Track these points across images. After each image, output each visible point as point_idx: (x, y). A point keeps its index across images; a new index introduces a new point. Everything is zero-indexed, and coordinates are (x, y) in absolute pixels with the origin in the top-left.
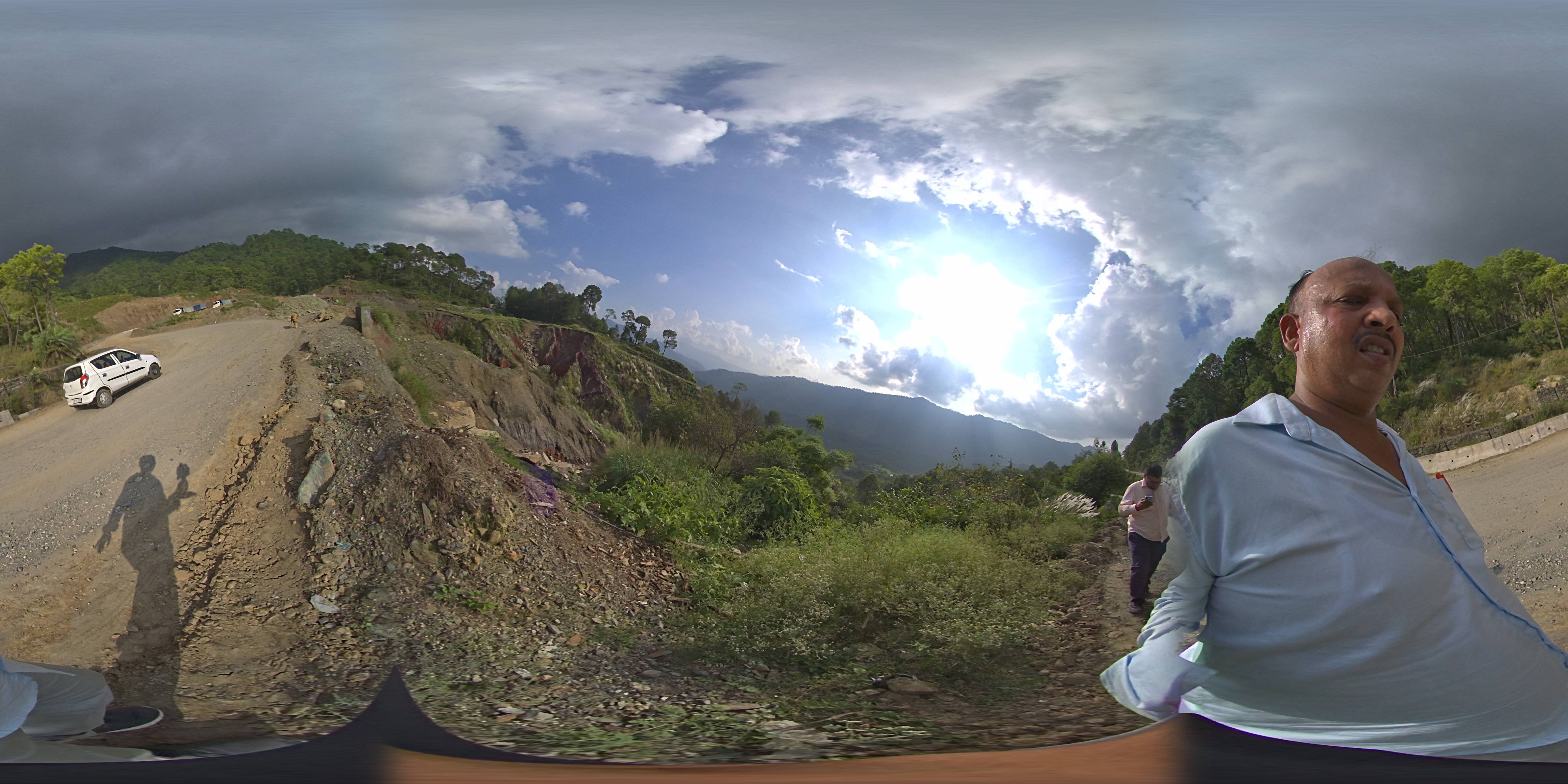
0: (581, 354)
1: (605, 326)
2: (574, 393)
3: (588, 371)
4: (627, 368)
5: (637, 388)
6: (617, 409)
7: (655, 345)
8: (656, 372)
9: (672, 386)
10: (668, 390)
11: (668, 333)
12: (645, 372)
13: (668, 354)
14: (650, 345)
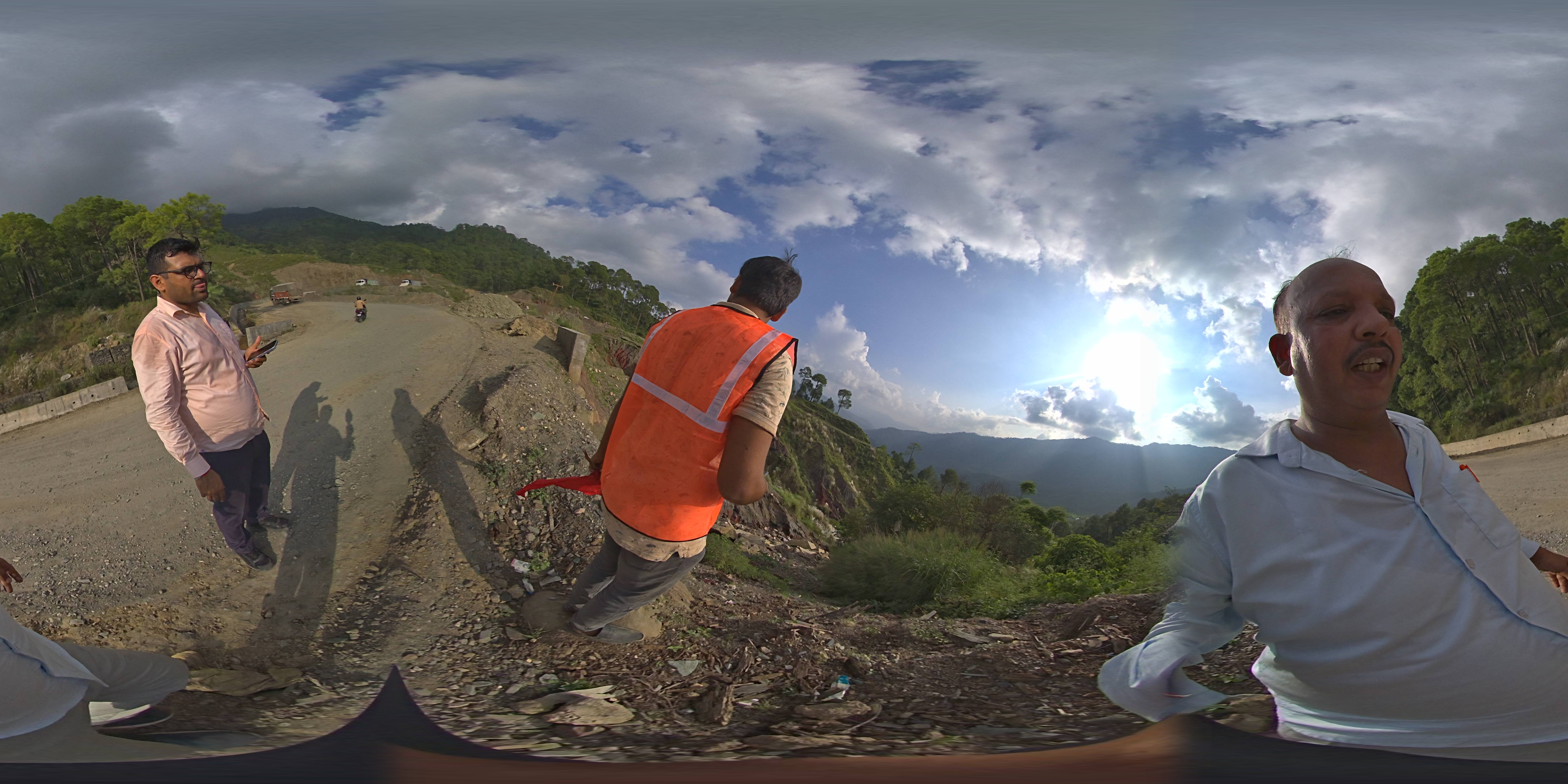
4: (803, 427)
5: (811, 448)
6: (790, 467)
7: (830, 404)
8: (830, 432)
9: (846, 446)
10: (842, 449)
11: (844, 393)
12: (819, 431)
13: (843, 413)
14: (825, 404)
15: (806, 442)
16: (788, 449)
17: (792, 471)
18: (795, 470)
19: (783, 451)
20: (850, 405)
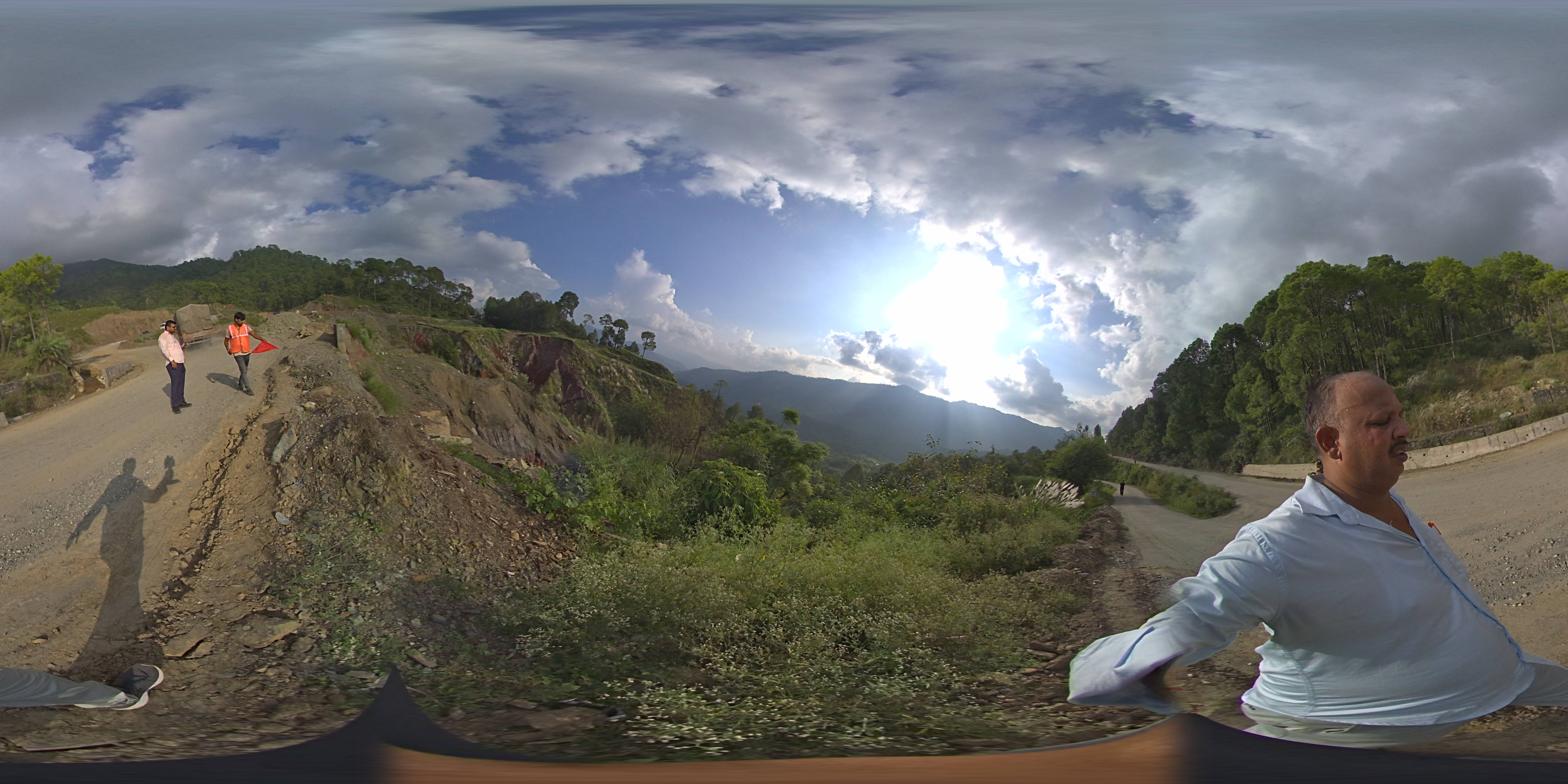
0: (560, 362)
1: (584, 332)
2: (555, 400)
3: (568, 378)
4: (608, 373)
5: (618, 392)
6: (599, 413)
7: (634, 347)
8: (636, 374)
9: (653, 387)
10: (649, 391)
11: (646, 335)
12: (625, 375)
13: (648, 356)
14: (629, 348)
15: (613, 387)
16: (596, 396)
17: (602, 417)
18: (604, 415)
19: (591, 398)
20: (655, 347)
